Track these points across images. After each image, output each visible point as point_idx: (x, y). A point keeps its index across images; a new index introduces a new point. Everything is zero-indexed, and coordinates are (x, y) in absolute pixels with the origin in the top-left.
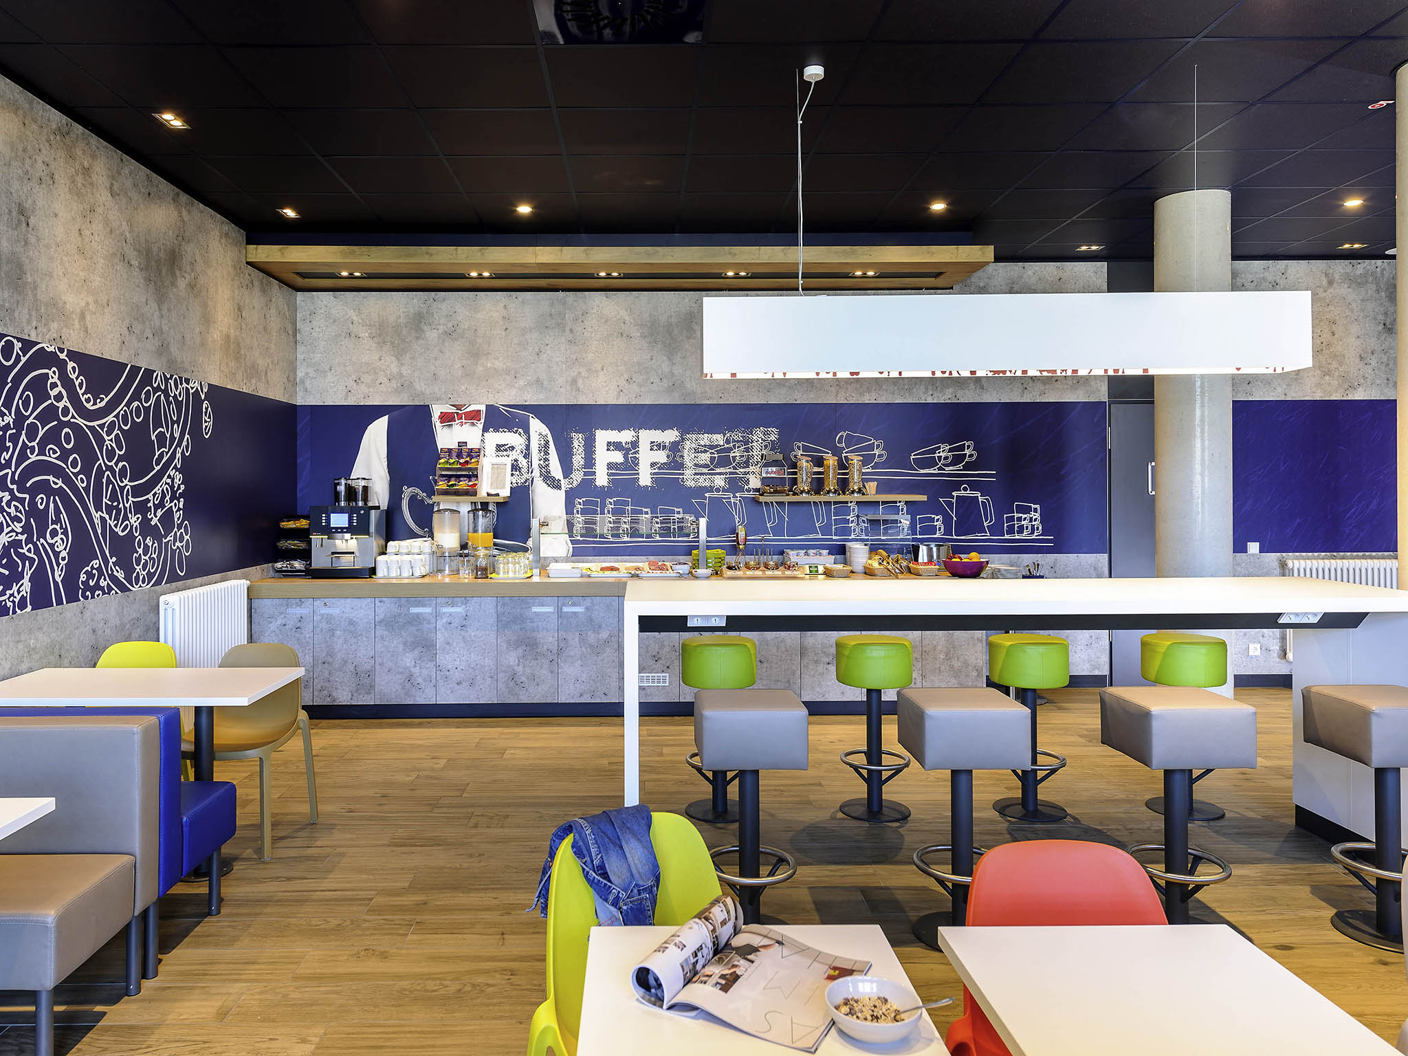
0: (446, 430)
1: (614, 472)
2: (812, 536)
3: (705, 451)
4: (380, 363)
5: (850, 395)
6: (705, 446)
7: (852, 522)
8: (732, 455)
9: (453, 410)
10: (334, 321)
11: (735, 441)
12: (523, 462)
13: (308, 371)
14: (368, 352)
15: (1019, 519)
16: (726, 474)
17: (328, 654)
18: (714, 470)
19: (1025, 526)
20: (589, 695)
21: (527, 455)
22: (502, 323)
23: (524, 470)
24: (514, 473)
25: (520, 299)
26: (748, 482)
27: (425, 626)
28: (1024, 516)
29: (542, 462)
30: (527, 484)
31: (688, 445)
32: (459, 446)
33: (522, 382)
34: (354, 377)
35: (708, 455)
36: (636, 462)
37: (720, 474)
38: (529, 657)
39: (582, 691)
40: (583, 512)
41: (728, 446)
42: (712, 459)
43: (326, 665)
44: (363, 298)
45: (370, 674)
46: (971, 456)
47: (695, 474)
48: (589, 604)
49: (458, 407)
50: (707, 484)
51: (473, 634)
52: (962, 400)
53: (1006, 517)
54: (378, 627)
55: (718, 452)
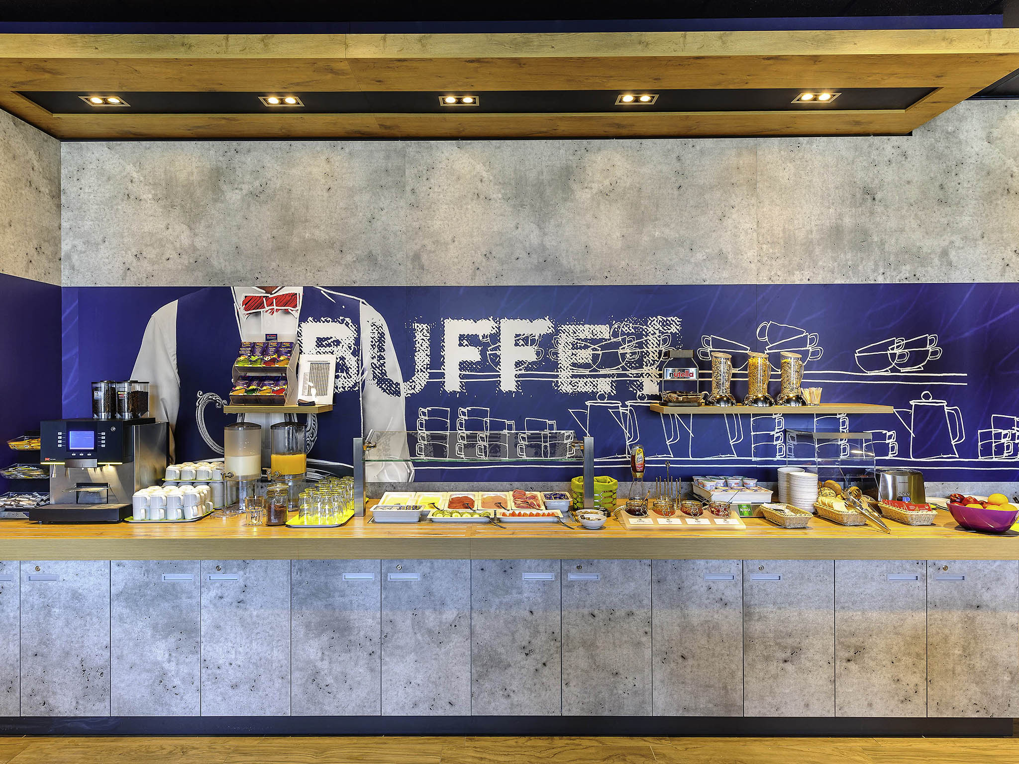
0: (253, 320)
1: (467, 373)
2: (723, 457)
3: (586, 347)
4: (167, 232)
5: (776, 274)
6: (586, 340)
7: (778, 438)
8: (620, 351)
9: (262, 293)
10: (109, 179)
11: (623, 334)
12: (351, 361)
13: (76, 242)
14: (151, 218)
15: (998, 436)
16: (613, 376)
17: (42, 642)
18: (597, 371)
19: (1005, 445)
20: (426, 705)
21: (356, 352)
22: (323, 181)
23: (353, 371)
24: (340, 374)
25: (347, 150)
26: (641, 387)
27: (185, 601)
28: (1004, 432)
29: (375, 361)
30: (357, 388)
31: (563, 339)
32: (267, 340)
33: (349, 258)
34: (133, 250)
35: (589, 352)
36: (496, 360)
37: (604, 376)
38: (337, 648)
39: (417, 699)
40: (429, 426)
41: (615, 340)
42: (595, 357)
43: (39, 658)
44: (146, 148)
45: (105, 671)
46: (934, 353)
47: (573, 376)
48: (427, 570)
49: (268, 290)
50: (589, 389)
51: (255, 613)
52: (923, 281)
53: (981, 433)
54: (114, 603)
55: (603, 348)
